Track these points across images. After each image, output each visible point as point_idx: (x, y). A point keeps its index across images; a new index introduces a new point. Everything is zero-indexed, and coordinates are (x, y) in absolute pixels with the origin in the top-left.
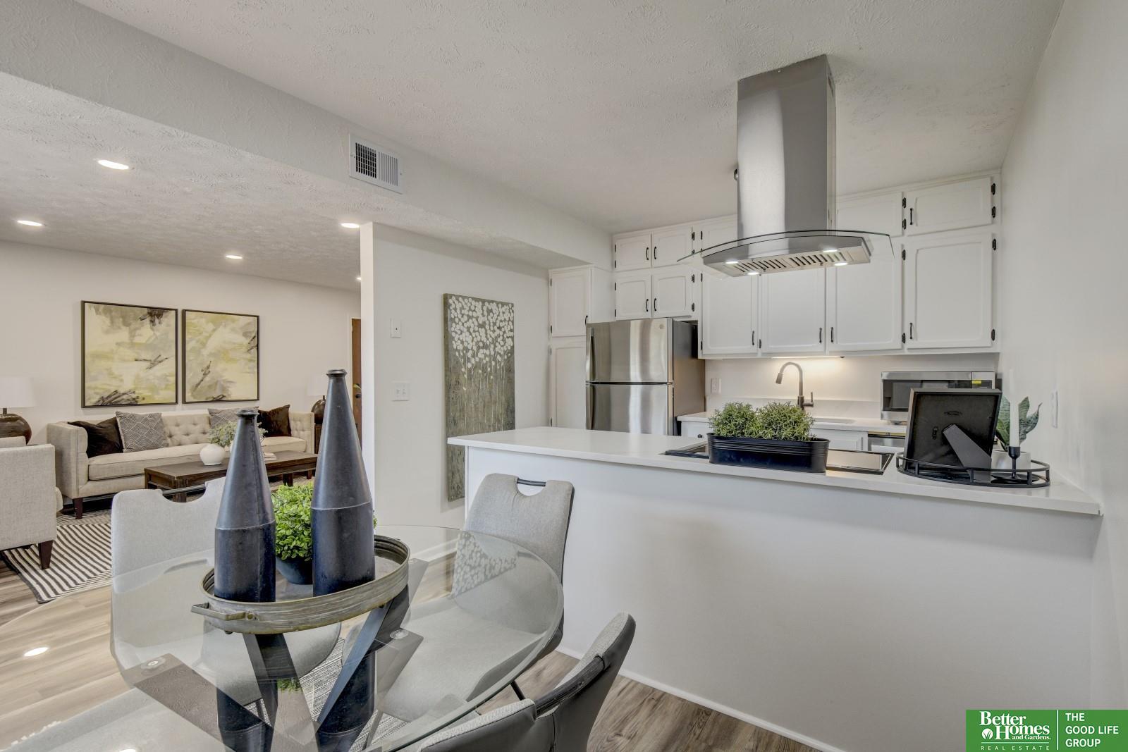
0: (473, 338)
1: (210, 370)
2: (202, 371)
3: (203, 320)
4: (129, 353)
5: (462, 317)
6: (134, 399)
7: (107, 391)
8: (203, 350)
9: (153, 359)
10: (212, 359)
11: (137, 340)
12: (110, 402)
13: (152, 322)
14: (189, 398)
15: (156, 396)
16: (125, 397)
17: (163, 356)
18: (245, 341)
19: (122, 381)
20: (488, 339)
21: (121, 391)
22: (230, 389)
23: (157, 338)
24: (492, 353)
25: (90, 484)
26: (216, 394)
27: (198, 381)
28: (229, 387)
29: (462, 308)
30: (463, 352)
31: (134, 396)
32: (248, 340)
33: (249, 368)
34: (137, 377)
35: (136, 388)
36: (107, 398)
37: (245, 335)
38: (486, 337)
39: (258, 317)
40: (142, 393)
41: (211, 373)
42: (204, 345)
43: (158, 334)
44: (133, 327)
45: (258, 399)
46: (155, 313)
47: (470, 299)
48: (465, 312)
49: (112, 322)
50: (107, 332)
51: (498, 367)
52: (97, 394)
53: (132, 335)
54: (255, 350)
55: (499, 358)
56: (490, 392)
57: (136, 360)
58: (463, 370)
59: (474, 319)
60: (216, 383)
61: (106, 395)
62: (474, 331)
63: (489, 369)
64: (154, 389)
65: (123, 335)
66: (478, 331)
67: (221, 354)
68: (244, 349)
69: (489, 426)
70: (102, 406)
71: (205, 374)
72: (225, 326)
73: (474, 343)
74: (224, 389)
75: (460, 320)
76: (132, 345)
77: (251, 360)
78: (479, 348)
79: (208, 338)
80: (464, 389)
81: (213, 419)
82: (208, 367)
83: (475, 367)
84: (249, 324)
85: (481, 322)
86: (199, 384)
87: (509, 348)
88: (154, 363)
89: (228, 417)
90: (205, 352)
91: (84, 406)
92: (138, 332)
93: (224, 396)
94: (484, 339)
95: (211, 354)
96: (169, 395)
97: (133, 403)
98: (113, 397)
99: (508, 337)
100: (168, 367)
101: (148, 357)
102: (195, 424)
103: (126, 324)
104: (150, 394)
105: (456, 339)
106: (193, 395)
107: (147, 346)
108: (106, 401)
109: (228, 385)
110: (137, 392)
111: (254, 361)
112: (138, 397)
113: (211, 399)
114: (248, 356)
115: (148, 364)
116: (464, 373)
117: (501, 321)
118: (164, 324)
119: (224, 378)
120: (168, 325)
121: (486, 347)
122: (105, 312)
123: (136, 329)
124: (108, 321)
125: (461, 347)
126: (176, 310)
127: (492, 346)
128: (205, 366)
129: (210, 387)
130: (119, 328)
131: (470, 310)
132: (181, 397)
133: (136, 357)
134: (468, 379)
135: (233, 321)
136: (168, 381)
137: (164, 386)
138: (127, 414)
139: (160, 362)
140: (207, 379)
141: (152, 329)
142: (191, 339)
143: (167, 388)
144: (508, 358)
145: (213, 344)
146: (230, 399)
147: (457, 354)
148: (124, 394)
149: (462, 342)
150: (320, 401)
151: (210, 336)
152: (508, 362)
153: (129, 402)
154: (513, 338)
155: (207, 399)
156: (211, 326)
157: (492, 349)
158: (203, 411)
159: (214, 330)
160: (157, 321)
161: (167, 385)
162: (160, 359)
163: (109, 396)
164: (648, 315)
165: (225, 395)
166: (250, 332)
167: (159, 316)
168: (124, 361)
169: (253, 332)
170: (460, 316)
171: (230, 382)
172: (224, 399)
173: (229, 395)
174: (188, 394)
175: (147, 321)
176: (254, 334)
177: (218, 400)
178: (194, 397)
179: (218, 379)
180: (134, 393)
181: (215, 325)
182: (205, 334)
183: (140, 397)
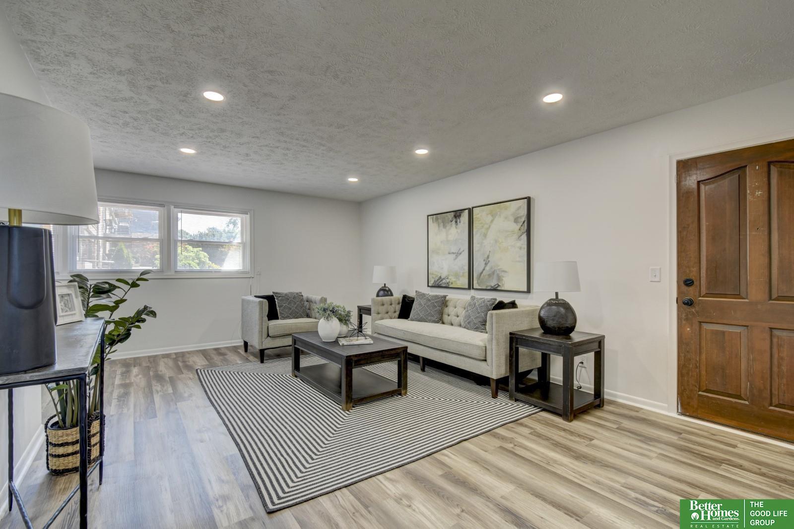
1: (490, 259)
2: (484, 260)
3: (485, 214)
4: (446, 249)
6: (448, 283)
7: (437, 276)
8: (485, 241)
9: (456, 252)
10: (491, 249)
12: (438, 285)
13: (456, 222)
14: (476, 286)
15: (458, 282)
16: (444, 281)
17: (462, 250)
18: (516, 227)
19: (443, 269)
21: (442, 277)
22: (504, 279)
23: (459, 234)
26: (493, 283)
27: (481, 270)
28: (503, 277)
31: (448, 281)
32: (518, 227)
33: (519, 257)
34: (450, 266)
35: (448, 275)
36: (437, 281)
37: (516, 220)
39: (529, 199)
40: (452, 279)
41: (490, 262)
42: (485, 236)
43: (459, 231)
44: (448, 228)
45: (529, 292)
46: (457, 214)
49: (439, 227)
50: (437, 234)
52: (433, 278)
53: (448, 234)
54: (524, 236)
57: (449, 254)
60: (493, 273)
61: (437, 279)
64: (457, 276)
65: (444, 234)
67: (497, 244)
68: (515, 236)
70: (435, 287)
71: (486, 264)
72: (500, 215)
74: (499, 278)
76: (448, 242)
77: (521, 248)
79: (488, 229)
82: (488, 257)
84: (520, 207)
86: (482, 273)
88: (458, 254)
91: (428, 286)
92: (450, 231)
93: (499, 286)
95: (490, 245)
96: (464, 282)
98: (439, 281)
100: (464, 258)
101: (453, 251)
103: (444, 226)
104: (455, 280)
106: (478, 283)
107: (454, 242)
108: (436, 283)
109: (503, 274)
111: (524, 248)
113: (489, 288)
114: (519, 244)
115: (454, 256)
118: (462, 222)
119: (499, 268)
120: (465, 223)
122: (436, 220)
126: (469, 209)
128: (486, 256)
129: (489, 275)
130: (442, 230)
132: (471, 286)
133: (450, 250)
135: (506, 209)
136: (464, 269)
139: (460, 254)
140: (487, 268)
141: (456, 228)
142: (478, 232)
143: (463, 276)
145: (491, 234)
146: (503, 289)
148: (444, 279)
151: (490, 227)
153: (446, 285)
155: (487, 287)
156: (490, 218)
159: (492, 221)
160: (458, 220)
161: (464, 273)
162: (460, 252)
165: (500, 284)
166: (521, 217)
167: (460, 216)
168: (443, 254)
169: (523, 216)
171: (504, 271)
172: (499, 288)
173: (503, 285)
174: (475, 282)
175: (454, 222)
176: (524, 218)
177: (495, 289)
178: (479, 285)
179: (496, 268)
180: (448, 278)
181: (492, 216)
182: (486, 226)
183: (451, 282)
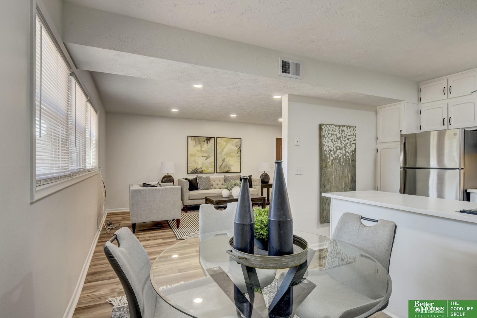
0: (334, 145)
1: (225, 160)
3: (223, 141)
4: (200, 154)
5: (329, 134)
6: (202, 171)
7: (194, 168)
8: (222, 153)
9: (207, 156)
10: (225, 156)
11: (203, 149)
12: (195, 172)
13: (207, 142)
14: (218, 171)
15: (208, 170)
16: (199, 170)
17: (210, 155)
18: (236, 149)
19: (198, 164)
20: (342, 145)
21: (198, 168)
22: (231, 168)
23: (208, 148)
24: (344, 152)
25: (189, 201)
26: (227, 170)
27: (221, 165)
29: (329, 130)
30: (329, 152)
31: (202, 170)
32: (238, 149)
33: (238, 160)
34: (203, 163)
36: (194, 170)
37: (236, 146)
38: (341, 144)
39: (241, 139)
40: (204, 169)
42: (223, 151)
43: (209, 147)
44: (201, 144)
45: (241, 172)
46: (208, 139)
47: (333, 126)
48: (330, 132)
49: (196, 143)
50: (194, 147)
51: (347, 159)
52: (191, 169)
53: (201, 147)
54: (239, 152)
55: (347, 154)
56: (343, 172)
57: (202, 157)
58: (329, 160)
59: (335, 135)
60: (227, 166)
61: (194, 169)
62: (335, 141)
63: (342, 160)
64: (207, 167)
65: (199, 147)
66: (337, 141)
67: (228, 154)
68: (236, 152)
69: (342, 189)
70: (193, 173)
71: (223, 162)
72: (230, 143)
73: (335, 147)
74: (229, 168)
75: (327, 136)
76: (201, 151)
77: (238, 157)
78: (337, 149)
79: (224, 148)
80: (329, 170)
81: (226, 180)
82: (224, 159)
83: (335, 159)
84: (238, 142)
85: (338, 137)
87: (353, 149)
88: (208, 158)
89: (230, 179)
90: (223, 153)
91: (188, 173)
92: (203, 146)
93: (229, 171)
94: (340, 145)
95: (225, 154)
96: (211, 170)
97: (201, 172)
98: (196, 170)
99: (353, 144)
100: (212, 159)
101: (206, 156)
102: (220, 181)
103: (200, 143)
104: (206, 169)
105: (325, 145)
106: (219, 170)
107: (206, 152)
108: (194, 171)
109: (231, 166)
110: (202, 168)
111: (239, 157)
112: (203, 170)
113: (225, 172)
114: (237, 155)
115: (205, 158)
116: (329, 162)
117: (349, 136)
118: (211, 143)
119: (229, 164)
120: (212, 144)
121: (340, 149)
122: (194, 139)
123: (203, 145)
124: (194, 143)
125: (328, 149)
126: (214, 138)
127: (344, 148)
128: (223, 159)
129: (225, 167)
130: (198, 145)
131: (333, 131)
132: (215, 171)
133: (202, 155)
134: (331, 165)
135: (233, 141)
136: (212, 164)
137: (210, 167)
138: (200, 176)
139: (209, 157)
140: (224, 164)
141: (207, 145)
142: (219, 148)
143: (211, 167)
144: (353, 154)
145: (226, 150)
146: (231, 172)
147: (326, 153)
148: (199, 169)
149: (328, 147)
150: (263, 174)
151: (225, 147)
152: (353, 156)
153: (200, 172)
154: (355, 144)
156: (225, 143)
157: (344, 150)
158: (222, 176)
159: (226, 145)
160: (208, 142)
161: (211, 166)
162: (209, 156)
163: (195, 170)
164: (445, 127)
166: (238, 145)
167: (209, 140)
168: (199, 157)
170: (327, 134)
171: (232, 165)
172: (229, 172)
173: (231, 170)
174: (218, 170)
175: (206, 142)
176: (239, 146)
177: (227, 172)
178: (220, 171)
179: (227, 164)
180: (202, 169)
181: (226, 143)
182: (223, 146)
183: (204, 170)
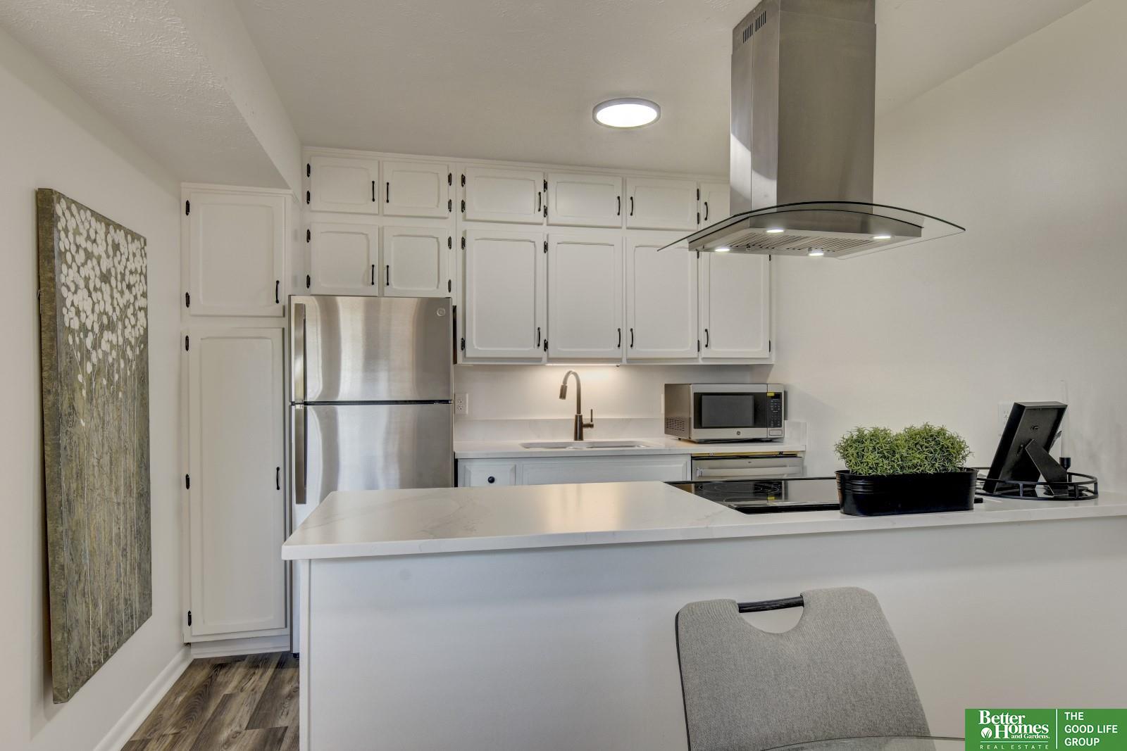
0: (94, 304)
5: (77, 251)
20: (114, 310)
24: (121, 340)
29: (77, 232)
30: (79, 336)
38: (112, 304)
47: (89, 213)
48: (81, 240)
51: (129, 372)
55: (129, 352)
56: (119, 429)
58: (80, 377)
59: (95, 261)
62: (95, 289)
63: (116, 377)
66: (100, 290)
73: (96, 315)
75: (73, 259)
78: (102, 328)
80: (83, 424)
83: (97, 372)
85: (104, 271)
87: (142, 332)
94: (109, 309)
99: (140, 309)
105: (68, 303)
116: (81, 386)
117: (131, 273)
121: (111, 327)
125: (75, 325)
127: (120, 326)
131: (88, 238)
134: (88, 399)
144: (141, 353)
147: (70, 338)
149: (78, 313)
152: (141, 362)
154: (145, 309)
157: (119, 332)
170: (73, 249)
